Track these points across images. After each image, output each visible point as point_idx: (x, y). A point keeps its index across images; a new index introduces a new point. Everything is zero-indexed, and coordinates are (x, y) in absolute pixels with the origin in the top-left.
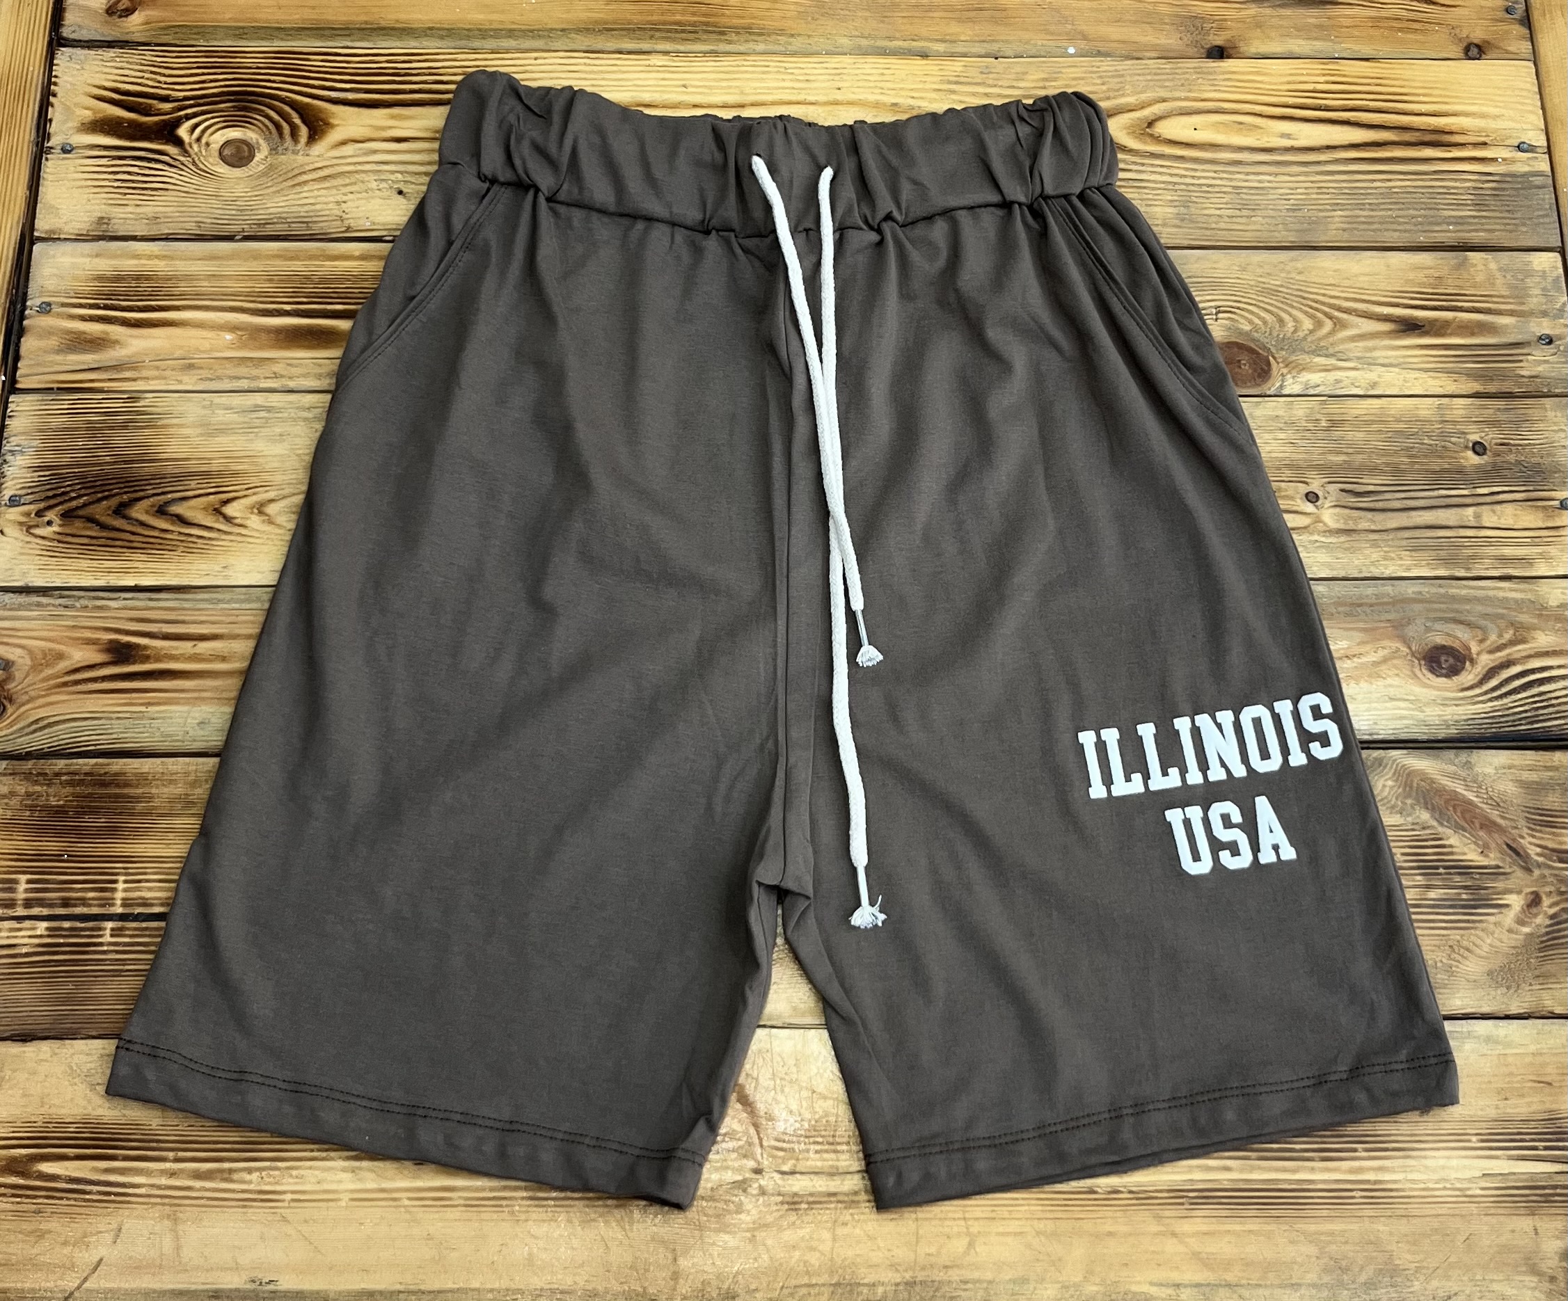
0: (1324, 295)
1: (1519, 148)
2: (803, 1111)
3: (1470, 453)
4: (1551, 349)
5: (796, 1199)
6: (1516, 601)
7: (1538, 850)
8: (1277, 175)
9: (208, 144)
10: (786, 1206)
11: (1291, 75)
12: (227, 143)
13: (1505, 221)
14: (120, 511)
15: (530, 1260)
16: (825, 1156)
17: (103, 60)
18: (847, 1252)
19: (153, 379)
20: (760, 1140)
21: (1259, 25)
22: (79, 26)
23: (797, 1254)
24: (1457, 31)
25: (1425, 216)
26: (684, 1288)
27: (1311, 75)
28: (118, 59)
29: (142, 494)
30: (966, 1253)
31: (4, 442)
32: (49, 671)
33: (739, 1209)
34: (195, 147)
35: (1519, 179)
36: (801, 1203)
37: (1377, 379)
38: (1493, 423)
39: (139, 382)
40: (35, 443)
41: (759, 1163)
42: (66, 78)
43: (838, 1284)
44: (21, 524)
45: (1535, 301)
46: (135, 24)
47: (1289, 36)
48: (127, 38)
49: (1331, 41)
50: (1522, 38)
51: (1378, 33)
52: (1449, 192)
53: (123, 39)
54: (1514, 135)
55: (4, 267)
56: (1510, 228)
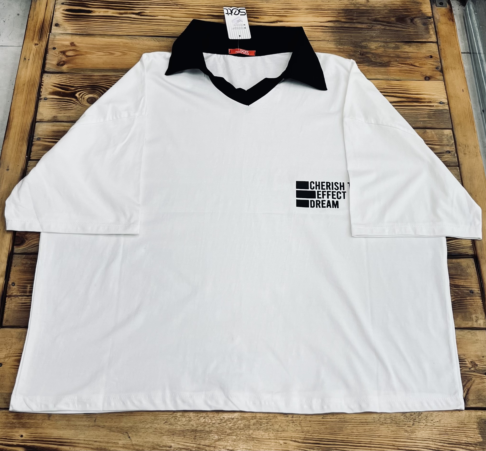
1: (440, 103)
4: (450, 154)
9: (84, 98)
11: (377, 84)
12: (89, 98)
13: (436, 121)
17: (55, 77)
21: (368, 72)
22: (50, 68)
24: (423, 73)
25: (414, 120)
27: (383, 84)
28: (60, 77)
34: (80, 99)
35: (440, 111)
42: (46, 81)
45: (445, 142)
46: (65, 68)
47: (377, 74)
48: (62, 71)
49: (388, 76)
50: (440, 75)
51: (401, 74)
52: (421, 114)
53: (61, 71)
54: (438, 100)
55: (28, 128)
56: (438, 123)
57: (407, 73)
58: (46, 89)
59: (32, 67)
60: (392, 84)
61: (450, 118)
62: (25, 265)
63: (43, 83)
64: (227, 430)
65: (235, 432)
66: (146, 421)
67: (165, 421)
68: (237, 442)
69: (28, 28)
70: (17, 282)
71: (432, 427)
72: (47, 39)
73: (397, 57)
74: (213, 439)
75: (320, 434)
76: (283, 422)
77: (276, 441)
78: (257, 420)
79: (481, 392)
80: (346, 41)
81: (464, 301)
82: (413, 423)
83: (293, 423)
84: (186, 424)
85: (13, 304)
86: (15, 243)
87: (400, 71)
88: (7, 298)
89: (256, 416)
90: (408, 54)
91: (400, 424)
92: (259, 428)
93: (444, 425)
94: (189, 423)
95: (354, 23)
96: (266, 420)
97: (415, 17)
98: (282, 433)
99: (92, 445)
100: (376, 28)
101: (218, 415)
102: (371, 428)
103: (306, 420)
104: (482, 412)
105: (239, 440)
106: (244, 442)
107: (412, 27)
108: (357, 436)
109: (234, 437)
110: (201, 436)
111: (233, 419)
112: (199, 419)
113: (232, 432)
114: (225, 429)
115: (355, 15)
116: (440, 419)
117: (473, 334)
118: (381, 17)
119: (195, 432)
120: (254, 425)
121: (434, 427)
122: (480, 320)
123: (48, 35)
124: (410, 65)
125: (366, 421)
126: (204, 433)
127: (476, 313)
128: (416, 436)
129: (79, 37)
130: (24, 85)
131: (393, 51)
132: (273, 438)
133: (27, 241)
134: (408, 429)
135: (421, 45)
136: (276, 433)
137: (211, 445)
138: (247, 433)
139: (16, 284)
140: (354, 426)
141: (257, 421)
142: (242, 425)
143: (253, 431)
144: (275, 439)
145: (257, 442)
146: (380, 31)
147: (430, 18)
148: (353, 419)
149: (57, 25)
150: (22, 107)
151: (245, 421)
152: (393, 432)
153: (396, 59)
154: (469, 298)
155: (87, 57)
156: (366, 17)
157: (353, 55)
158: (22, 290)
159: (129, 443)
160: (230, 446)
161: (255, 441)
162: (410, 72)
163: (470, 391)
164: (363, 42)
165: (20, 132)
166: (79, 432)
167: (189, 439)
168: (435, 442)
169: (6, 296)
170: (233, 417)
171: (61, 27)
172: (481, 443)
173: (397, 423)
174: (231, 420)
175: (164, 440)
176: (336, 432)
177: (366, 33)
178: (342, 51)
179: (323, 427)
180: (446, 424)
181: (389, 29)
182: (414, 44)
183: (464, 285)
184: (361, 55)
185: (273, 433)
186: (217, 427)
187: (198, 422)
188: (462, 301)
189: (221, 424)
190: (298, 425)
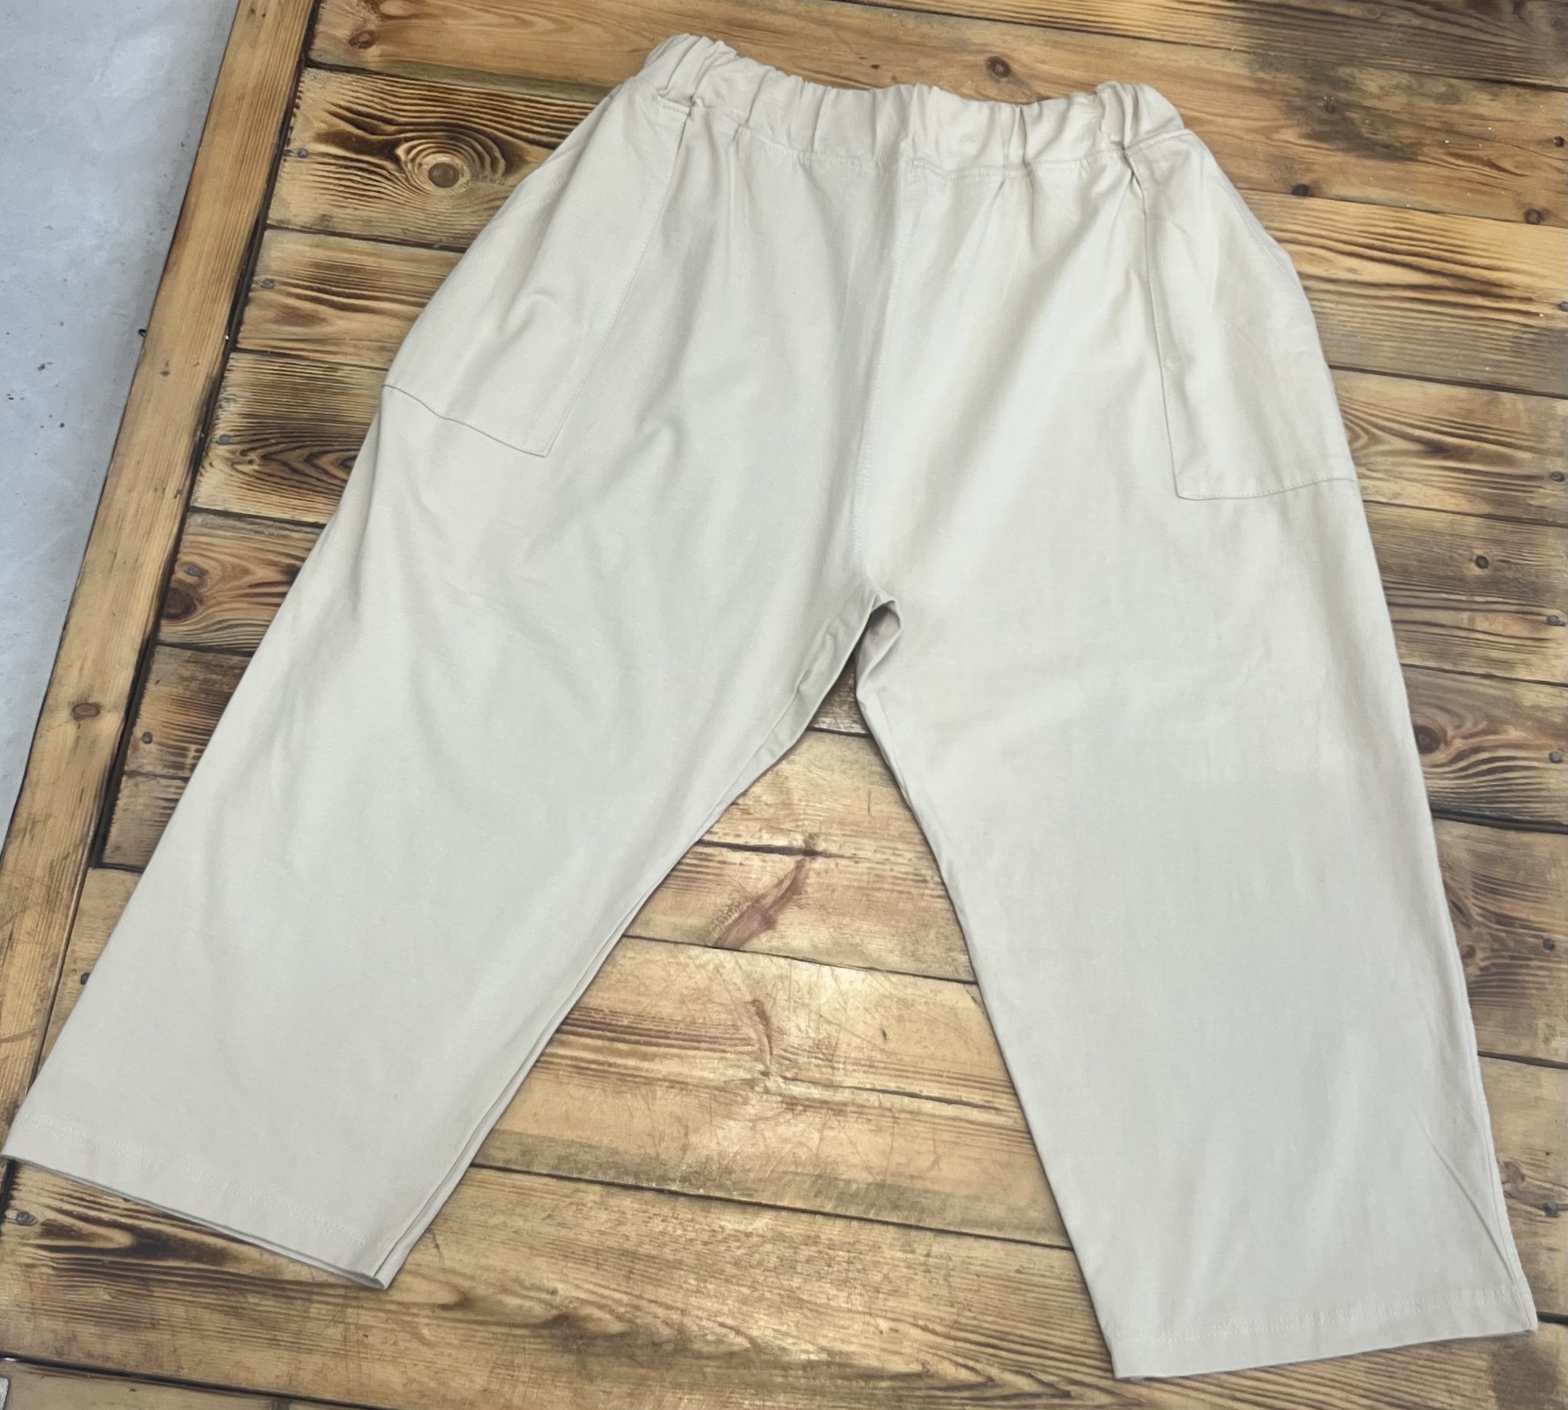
0: (1365, 413)
1: (1562, 306)
2: (810, 1030)
3: (1473, 565)
4: (1561, 485)
5: (794, 1101)
6: (1494, 697)
7: (1479, 911)
8: (1338, 303)
9: (420, 165)
10: (784, 1106)
11: (1365, 218)
12: (436, 166)
13: (1536, 369)
14: (310, 459)
15: (567, 1117)
16: (824, 1070)
17: (341, 83)
18: (831, 1151)
19: (350, 354)
20: (771, 1048)
21: (1343, 172)
22: (325, 51)
23: (790, 1146)
24: (1521, 197)
25: (1465, 356)
26: (690, 1158)
27: (1383, 221)
28: (352, 83)
29: (330, 448)
30: (932, 1168)
31: (222, 390)
32: (236, 583)
33: (746, 1102)
34: (410, 165)
35: (1557, 334)
36: (796, 1104)
37: (1399, 491)
38: (1498, 542)
39: (338, 356)
40: (248, 394)
41: (767, 1067)
43: (819, 1176)
44: (227, 459)
45: (1553, 441)
46: (372, 55)
47: (1368, 183)
48: (363, 66)
49: (1406, 193)
51: (1449, 190)
52: (1491, 337)
53: (359, 66)
54: (1557, 294)
55: (239, 245)
56: (1541, 375)
57: (1470, 190)
58: (307, 119)
59: (272, 41)
60: (1413, 224)
62: (187, 683)
63: (300, 98)
65: (750, 1275)
66: (491, 1206)
67: (547, 1213)
68: (751, 1305)
70: (159, 734)
73: (1447, 131)
74: (681, 1288)
75: (1005, 1318)
76: (898, 1266)
77: (868, 1318)
78: (821, 1248)
80: (1286, 55)
81: (1520, 971)
83: (928, 1274)
84: (607, 1231)
85: (141, 800)
86: (166, 610)
87: (1448, 181)
88: (124, 778)
89: (818, 1237)
90: (1482, 126)
92: (822, 1272)
94: (618, 1229)
96: (849, 1252)
98: (891, 1298)
100: (1394, 21)
101: (706, 1217)
103: (968, 1271)
105: (761, 1299)
106: (772, 1309)
107: (1514, 32)
109: (746, 1291)
110: (646, 1271)
111: (748, 1235)
112: (648, 1222)
113: (739, 1273)
114: (720, 1261)
117: (1528, 1079)
119: (630, 1259)
120: (808, 1262)
122: (1559, 1038)
124: (1485, 165)
126: (657, 1267)
127: (1549, 1013)
130: (241, 98)
131: (1435, 110)
132: (860, 1309)
133: (200, 609)
135: (1534, 97)
136: (871, 1297)
137: (674, 1305)
138: (785, 1282)
139: (155, 739)
141: (820, 1252)
142: (773, 1260)
143: (804, 1279)
145: (809, 1314)
146: (1404, 33)
150: (226, 173)
151: (785, 1247)
153: (1441, 136)
154: (1538, 963)
155: (447, 25)
157: (1301, 109)
158: (172, 758)
160: (731, 1314)
161: (806, 1311)
162: (1482, 188)
164: (1341, 65)
165: (214, 254)
167: (610, 1275)
168: (1349, 1392)
169: (123, 774)
170: (750, 1229)
174: (743, 1238)
175: (536, 1269)
177: (1359, 36)
178: (1264, 91)
179: (1014, 1299)
181: (1437, 29)
182: (1510, 90)
183: (1529, 921)
184: (1327, 110)
185: (861, 1295)
186: (698, 1253)
187: (644, 1229)
188: (1514, 970)
189: (710, 1247)
190: (941, 1282)
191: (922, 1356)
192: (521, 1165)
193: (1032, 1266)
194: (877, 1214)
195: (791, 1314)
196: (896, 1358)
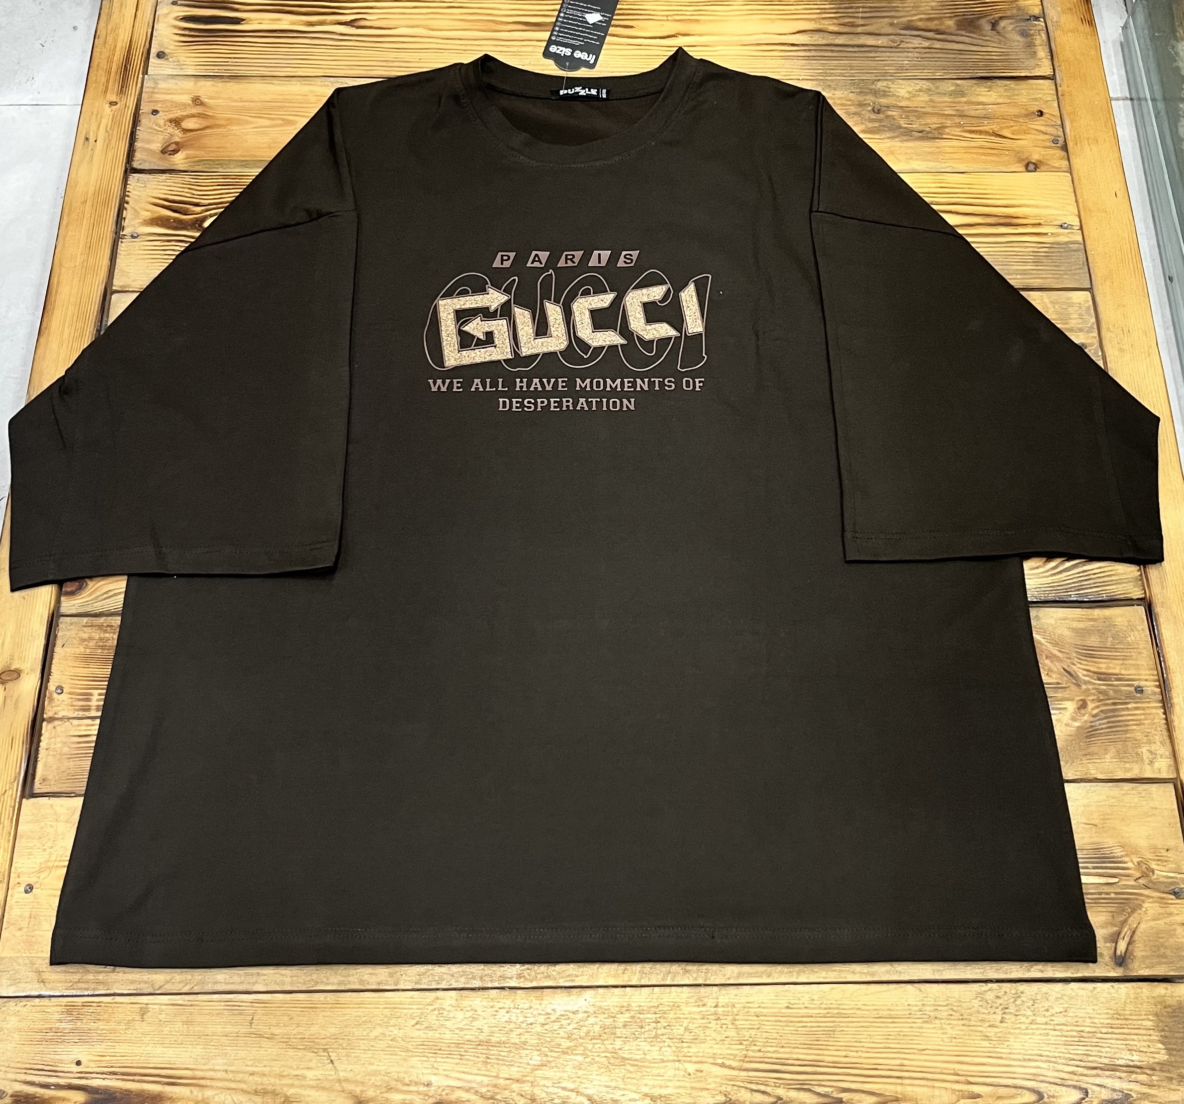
1: (1062, 226)
7: (1085, 673)
13: (1054, 272)
17: (159, 181)
21: (892, 153)
22: (143, 161)
24: (1020, 154)
27: (926, 183)
28: (166, 181)
35: (1063, 246)
42: (135, 192)
45: (1074, 322)
46: (179, 160)
47: (911, 158)
48: (174, 167)
49: (939, 162)
50: (1062, 159)
51: (969, 156)
52: (1017, 254)
53: (171, 168)
54: (1059, 218)
55: (94, 308)
56: (1057, 276)
57: (984, 154)
58: (135, 210)
59: (103, 158)
60: (948, 183)
61: (1086, 263)
62: (86, 643)
63: (128, 196)
64: (564, 1040)
65: (581, 1045)
66: (371, 1022)
67: (415, 1021)
68: (585, 1070)
69: (94, 64)
70: (68, 686)
71: (1048, 1027)
72: (138, 88)
73: (960, 116)
74: (528, 1064)
75: (783, 1047)
76: (695, 1019)
77: (677, 1063)
78: (632, 1013)
79: (1162, 938)
80: (839, 78)
81: (1122, 713)
82: (1002, 1018)
83: (719, 1022)
84: (465, 1027)
85: (59, 740)
86: (65, 588)
87: (967, 150)
88: (44, 724)
89: (629, 1005)
90: (984, 109)
91: (970, 1020)
92: (637, 1033)
93: (1077, 1022)
94: (473, 1025)
95: (858, 34)
96: (655, 1013)
97: (1001, 18)
98: (693, 1045)
99: (245, 1082)
100: (911, 46)
101: (540, 1004)
102: (901, 1031)
103: (749, 1014)
104: (1167, 989)
105: (591, 1064)
106: (602, 1070)
107: (994, 42)
108: (869, 1050)
109: (580, 1058)
110: (500, 1055)
111: (575, 1013)
112: (495, 1015)
113: (572, 1045)
114: (556, 1037)
115: (860, 15)
116: (1066, 1006)
117: (1143, 794)
118: (921, 20)
119: (485, 1047)
120: (625, 1026)
121: (1052, 1027)
122: (1160, 760)
123: (140, 80)
124: (991, 135)
125: (890, 1015)
126: (508, 1050)
127: (1150, 742)
128: (1009, 1051)
129: (212, 83)
130: (84, 202)
131: (950, 102)
132: (671, 1058)
133: (91, 583)
134: (991, 1032)
135: (1016, 85)
136: (677, 1047)
137: (525, 1079)
138: (610, 1047)
139: (65, 690)
140: (862, 1027)
141: (633, 1017)
142: (597, 1028)
143: (623, 1041)
144: (674, 1061)
145: (632, 1069)
146: (920, 53)
147: (1036, 18)
148: (859, 1009)
149: (160, 55)
150: (79, 256)
151: (605, 1018)
152: (954, 1040)
153: (957, 120)
154: (1133, 705)
155: (232, 130)
156: (886, 20)
157: (854, 114)
158: (82, 701)
159: (332, 1075)
160: (570, 1079)
161: (628, 1067)
162: (991, 151)
163: (1136, 937)
164: (878, 80)
165: (75, 318)
166: (214, 1051)
167: (472, 1063)
168: (1056, 1063)
169: (43, 720)
171: (171, 59)
172: (1166, 1064)
173: (965, 1017)
174: (571, 1016)
175: (412, 1067)
176: (818, 1040)
177: (887, 59)
179: (788, 1030)
180: (1081, 1017)
181: (941, 47)
182: (999, 82)
183: (1121, 675)
184: (874, 111)
185: (669, 1046)
186: (538, 1033)
187: (494, 1021)
188: (1117, 713)
189: (546, 1027)
190: (730, 1026)
191: (723, 1088)
192: (391, 985)
193: (797, 1002)
194: (673, 981)
195: (617, 1071)
196: (704, 1093)
